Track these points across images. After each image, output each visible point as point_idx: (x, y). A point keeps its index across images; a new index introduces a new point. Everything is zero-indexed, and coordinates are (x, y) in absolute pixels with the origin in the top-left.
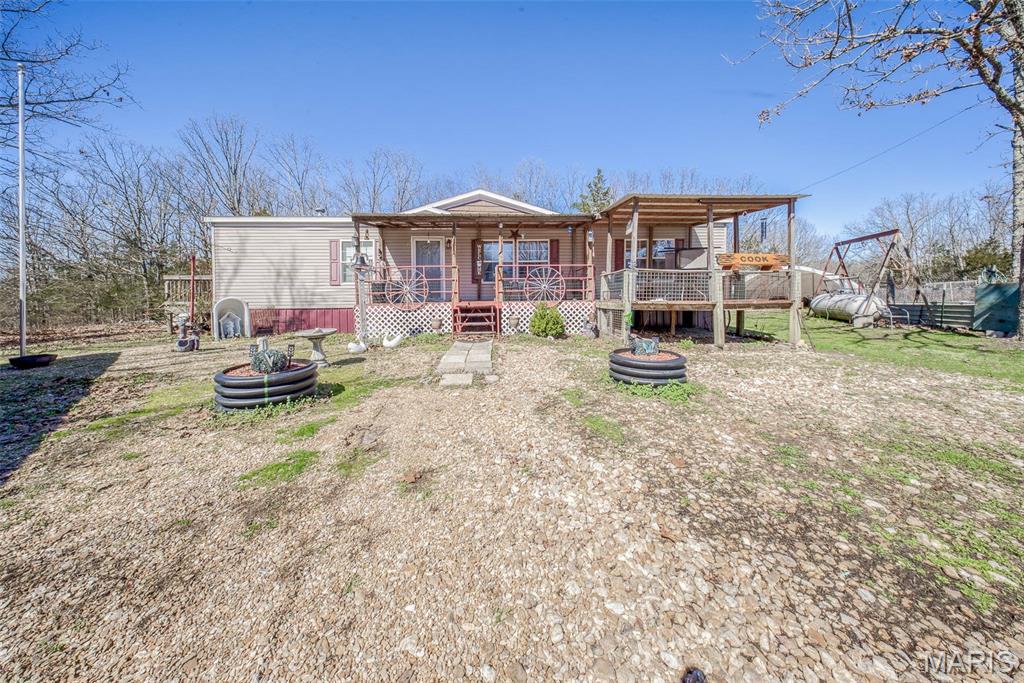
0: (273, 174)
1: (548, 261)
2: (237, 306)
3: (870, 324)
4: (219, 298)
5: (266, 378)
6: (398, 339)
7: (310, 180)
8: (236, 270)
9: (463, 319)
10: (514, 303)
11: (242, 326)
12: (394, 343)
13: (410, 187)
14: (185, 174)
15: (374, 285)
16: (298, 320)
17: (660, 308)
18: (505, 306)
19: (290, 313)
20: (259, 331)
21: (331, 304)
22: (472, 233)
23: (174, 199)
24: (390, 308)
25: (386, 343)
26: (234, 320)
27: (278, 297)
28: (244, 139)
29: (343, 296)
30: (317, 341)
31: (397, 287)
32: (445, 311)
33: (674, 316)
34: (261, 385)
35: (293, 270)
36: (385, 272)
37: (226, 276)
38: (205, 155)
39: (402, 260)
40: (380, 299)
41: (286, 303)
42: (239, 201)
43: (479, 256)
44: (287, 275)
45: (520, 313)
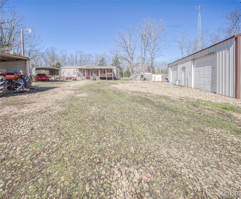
1: (97, 72)
2: (64, 77)
4: (62, 76)
8: (64, 73)
9: (87, 78)
12: (80, 79)
17: (102, 77)
22: (88, 69)
27: (68, 76)
29: (75, 76)
32: (85, 77)
35: (70, 73)
39: (81, 72)
40: (79, 76)
43: (89, 72)
45: (92, 77)
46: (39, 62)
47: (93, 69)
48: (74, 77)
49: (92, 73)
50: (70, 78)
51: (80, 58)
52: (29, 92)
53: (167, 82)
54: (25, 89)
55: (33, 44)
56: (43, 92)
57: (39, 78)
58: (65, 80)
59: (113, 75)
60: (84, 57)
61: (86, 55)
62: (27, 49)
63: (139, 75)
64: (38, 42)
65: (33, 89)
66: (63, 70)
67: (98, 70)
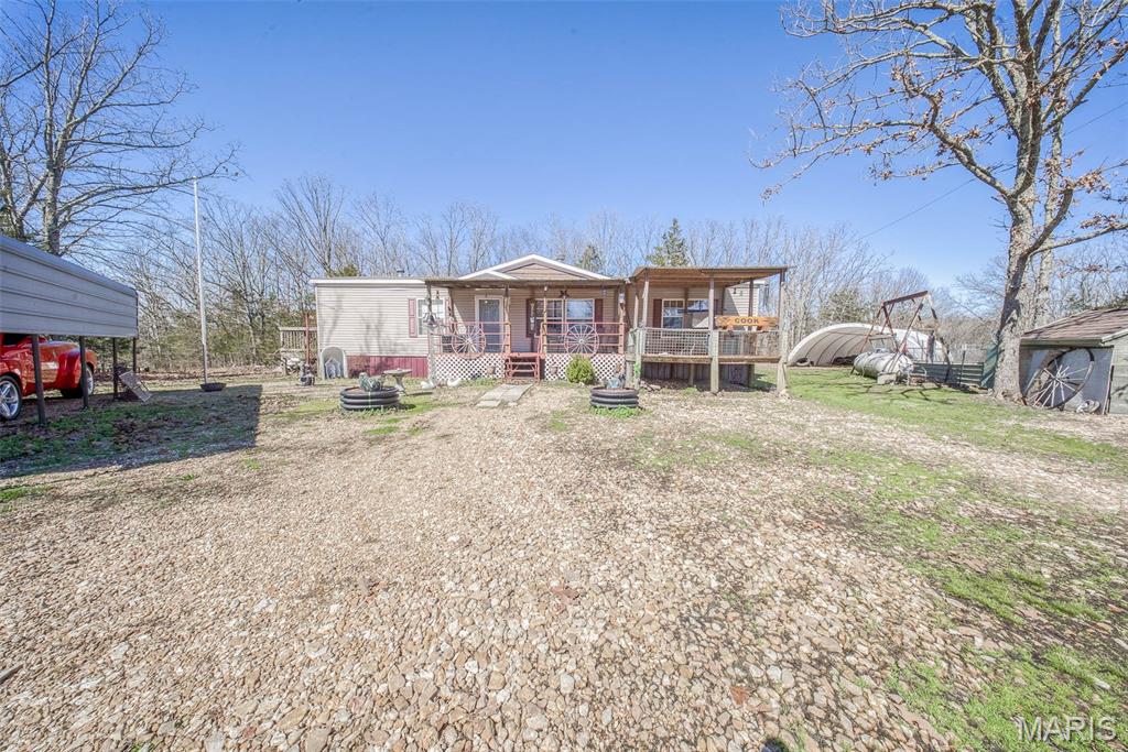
0: (358, 229)
1: (593, 318)
3: (892, 381)
4: (323, 347)
5: (369, 394)
6: (458, 381)
7: (391, 235)
8: (335, 324)
9: (514, 367)
10: (555, 355)
11: (342, 369)
12: (455, 383)
13: (486, 239)
14: (280, 229)
15: (444, 337)
16: (384, 364)
17: (667, 361)
18: (548, 357)
19: (378, 360)
20: (354, 374)
21: (410, 353)
22: (526, 293)
23: (271, 253)
24: (455, 357)
25: (449, 383)
26: (335, 364)
27: (368, 346)
28: (332, 196)
30: (398, 377)
31: (462, 339)
33: (692, 368)
34: (367, 398)
35: (380, 325)
36: (453, 327)
37: (328, 327)
38: (298, 212)
40: (448, 350)
41: (374, 351)
42: (329, 257)
43: (532, 313)
44: (374, 328)
45: (558, 361)
50: (386, 366)
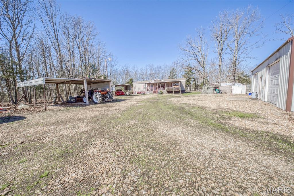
2: (136, 91)
8: (135, 88)
22: (156, 84)
29: (144, 90)
32: (153, 91)
35: (140, 88)
39: (149, 87)
40: (147, 90)
41: (139, 91)
45: (159, 91)
46: (118, 79)
47: (160, 83)
48: (143, 92)
49: (159, 87)
50: (140, 93)
51: (149, 72)
52: (112, 102)
53: (249, 95)
54: (110, 100)
55: (113, 65)
56: (119, 102)
57: (118, 93)
58: (136, 94)
59: (180, 88)
60: (154, 70)
61: (156, 68)
62: (109, 70)
63: (212, 87)
64: (116, 63)
65: (114, 100)
66: (134, 85)
67: (165, 83)
